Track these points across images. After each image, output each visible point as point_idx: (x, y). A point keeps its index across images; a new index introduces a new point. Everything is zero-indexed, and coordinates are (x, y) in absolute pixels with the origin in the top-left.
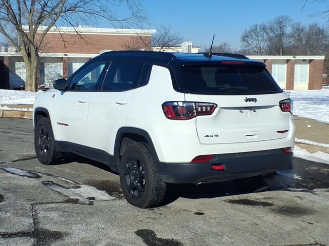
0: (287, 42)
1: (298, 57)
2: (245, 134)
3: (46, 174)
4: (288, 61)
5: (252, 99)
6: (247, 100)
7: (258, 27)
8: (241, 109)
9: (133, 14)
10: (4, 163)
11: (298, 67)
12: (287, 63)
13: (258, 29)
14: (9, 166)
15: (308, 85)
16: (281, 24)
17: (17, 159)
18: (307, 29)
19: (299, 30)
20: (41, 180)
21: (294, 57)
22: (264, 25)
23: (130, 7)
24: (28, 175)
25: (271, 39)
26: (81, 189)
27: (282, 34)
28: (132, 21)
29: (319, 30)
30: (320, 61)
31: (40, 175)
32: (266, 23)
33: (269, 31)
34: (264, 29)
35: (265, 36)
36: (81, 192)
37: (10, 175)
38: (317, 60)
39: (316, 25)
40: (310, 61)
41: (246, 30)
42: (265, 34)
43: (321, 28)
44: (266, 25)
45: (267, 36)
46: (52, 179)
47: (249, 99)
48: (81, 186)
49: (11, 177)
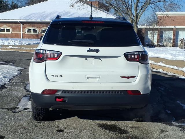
2: (87, 77)
5: (95, 50)
6: (90, 50)
8: (86, 57)
47: (92, 50)
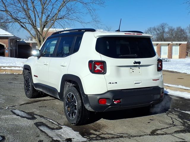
0: (166, 36)
1: (174, 43)
3: (39, 116)
4: (169, 44)
7: (152, 28)
9: (93, 19)
10: (14, 106)
11: (174, 48)
12: (168, 45)
13: (152, 29)
14: (17, 108)
15: (178, 56)
16: (163, 27)
17: (23, 103)
18: (176, 30)
19: (172, 30)
20: (35, 121)
21: (172, 42)
22: (155, 28)
23: (92, 16)
24: (27, 117)
25: (158, 34)
26: (62, 130)
27: (164, 32)
28: (92, 23)
29: (182, 30)
30: (185, 44)
31: (36, 116)
32: (155, 27)
33: (157, 30)
34: (155, 29)
35: (155, 33)
36: (62, 133)
37: (15, 116)
38: (183, 44)
39: (180, 28)
40: (180, 44)
41: (146, 30)
42: (155, 32)
43: (182, 29)
44: (156, 27)
45: (156, 33)
46: (43, 120)
48: (62, 126)
49: (15, 119)
